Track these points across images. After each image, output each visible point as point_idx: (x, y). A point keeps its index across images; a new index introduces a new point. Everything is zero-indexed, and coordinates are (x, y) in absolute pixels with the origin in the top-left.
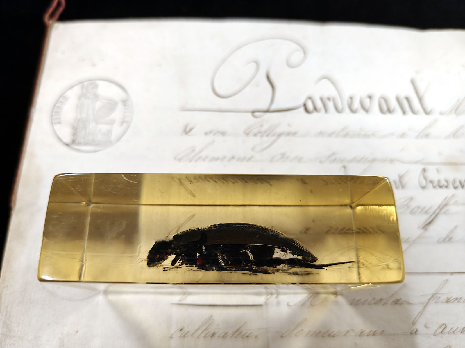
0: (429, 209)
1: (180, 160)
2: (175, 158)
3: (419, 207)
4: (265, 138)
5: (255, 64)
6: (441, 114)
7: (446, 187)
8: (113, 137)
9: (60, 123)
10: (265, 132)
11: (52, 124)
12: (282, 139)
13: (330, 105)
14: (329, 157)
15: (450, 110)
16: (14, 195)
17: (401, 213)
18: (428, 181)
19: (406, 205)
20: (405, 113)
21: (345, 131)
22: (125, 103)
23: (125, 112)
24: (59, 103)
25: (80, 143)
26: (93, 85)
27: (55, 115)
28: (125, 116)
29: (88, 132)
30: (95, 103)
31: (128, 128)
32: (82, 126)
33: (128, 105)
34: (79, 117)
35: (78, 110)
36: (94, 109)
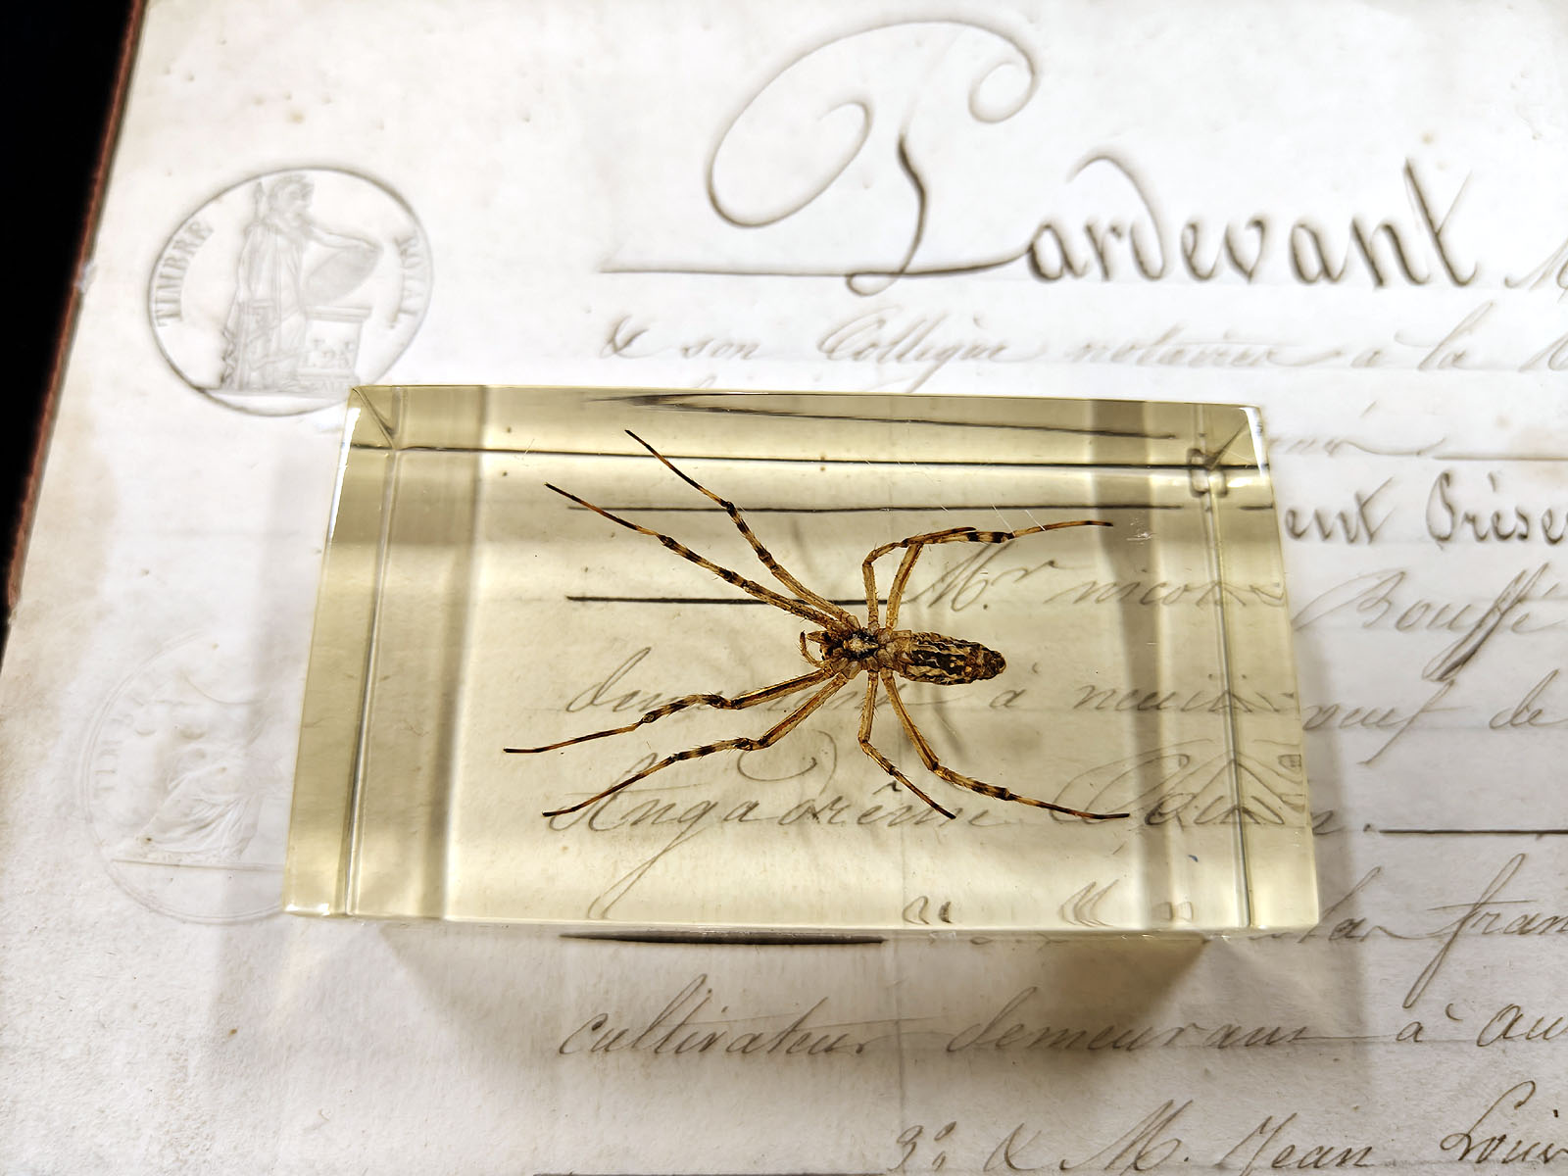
0: (1460, 613)
3: (1428, 606)
4: (891, 366)
5: (859, 113)
6: (1507, 282)
7: (1524, 537)
8: (363, 367)
9: (176, 315)
10: (895, 343)
11: (151, 319)
12: (952, 366)
13: (1120, 252)
15: (1538, 276)
16: (14, 563)
17: (1367, 626)
18: (1460, 517)
19: (1384, 598)
20: (1385, 283)
21: (1170, 342)
22: (403, 247)
23: (404, 278)
24: (174, 248)
25: (248, 383)
26: (292, 188)
27: (160, 287)
28: (406, 293)
29: (273, 346)
30: (300, 249)
31: (415, 333)
32: (253, 326)
33: (413, 255)
34: (243, 295)
35: (240, 271)
36: (296, 270)
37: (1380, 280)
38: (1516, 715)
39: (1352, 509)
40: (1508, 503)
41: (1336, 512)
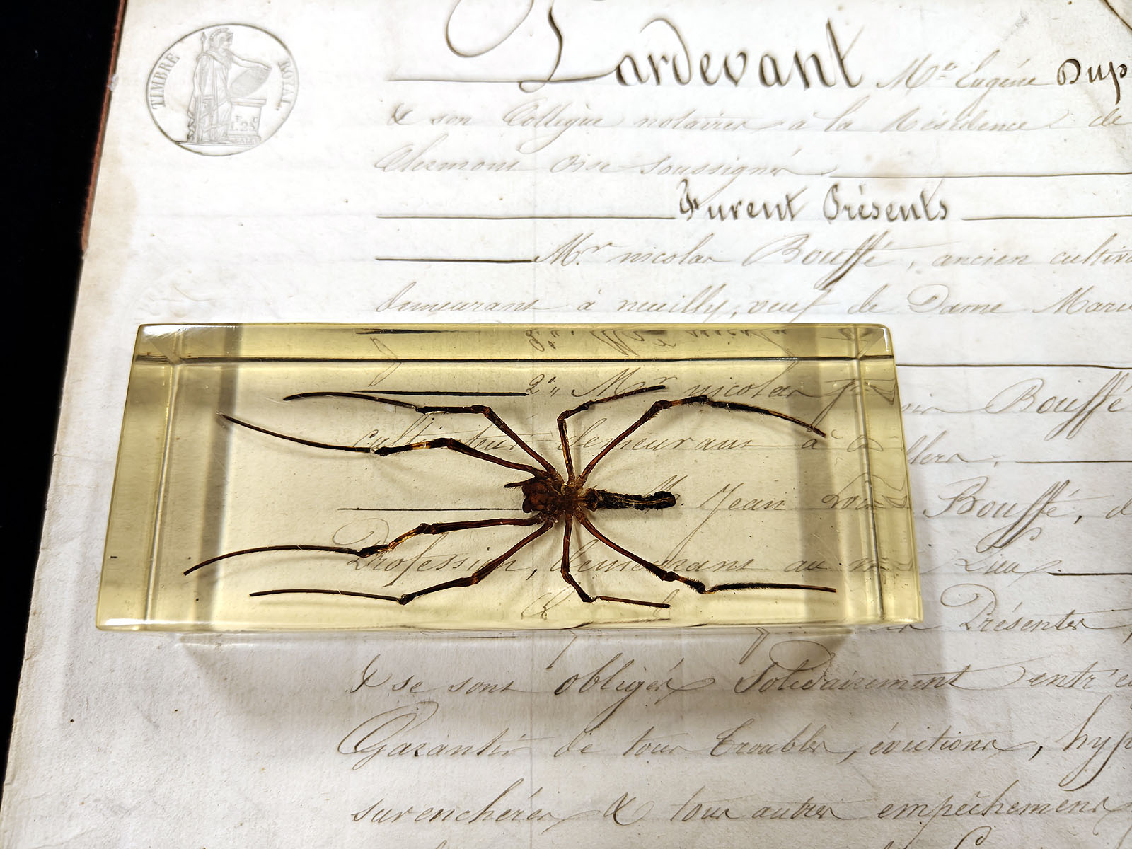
0: (838, 255)
1: (384, 168)
2: (376, 164)
3: (819, 253)
4: (541, 128)
6: (878, 84)
7: (875, 218)
8: (263, 131)
9: (162, 103)
10: (543, 117)
11: (149, 105)
12: (573, 130)
13: (666, 70)
14: (660, 163)
15: (897, 80)
16: (84, 229)
17: (786, 262)
18: (842, 207)
19: (797, 248)
20: (811, 85)
21: (691, 116)
22: (283, 67)
23: (283, 83)
24: (160, 67)
25: (202, 139)
26: (221, 35)
27: (153, 88)
28: (285, 91)
29: (214, 122)
30: (227, 68)
31: (290, 113)
32: (203, 109)
33: (288, 71)
34: (197, 93)
35: (195, 80)
36: (226, 78)
37: (807, 84)
38: (862, 307)
39: (785, 202)
40: (868, 200)
41: (775, 204)
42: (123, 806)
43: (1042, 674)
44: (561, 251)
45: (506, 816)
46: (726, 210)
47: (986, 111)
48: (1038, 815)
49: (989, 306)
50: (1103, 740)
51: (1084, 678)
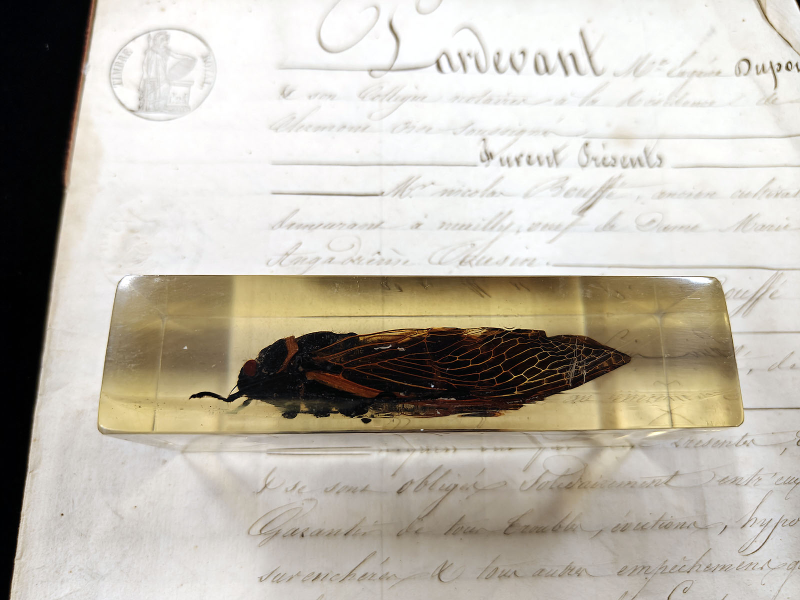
0: (588, 191)
1: (276, 130)
2: (271, 127)
3: (576, 189)
4: (385, 103)
5: (374, 9)
6: (615, 75)
7: (613, 166)
8: (191, 103)
9: (121, 83)
10: (387, 95)
11: (111, 85)
12: (407, 105)
13: (470, 63)
14: (466, 127)
15: (627, 72)
16: (66, 171)
17: (553, 196)
18: (590, 159)
19: (560, 187)
20: (568, 74)
21: (488, 95)
22: (205, 59)
23: (206, 71)
24: (118, 59)
25: (149, 109)
26: (161, 36)
27: (114, 73)
28: (207, 76)
29: (158, 95)
30: (166, 59)
31: (210, 91)
32: (150, 88)
33: (210, 62)
34: (145, 76)
35: (144, 68)
36: (165, 67)
37: (566, 72)
38: (605, 226)
39: (551, 154)
40: (609, 153)
41: (545, 155)
42: (98, 573)
43: (726, 476)
44: (399, 188)
45: (365, 577)
46: (512, 159)
47: (687, 94)
48: (724, 572)
49: (689, 227)
50: (768, 521)
51: (753, 480)
